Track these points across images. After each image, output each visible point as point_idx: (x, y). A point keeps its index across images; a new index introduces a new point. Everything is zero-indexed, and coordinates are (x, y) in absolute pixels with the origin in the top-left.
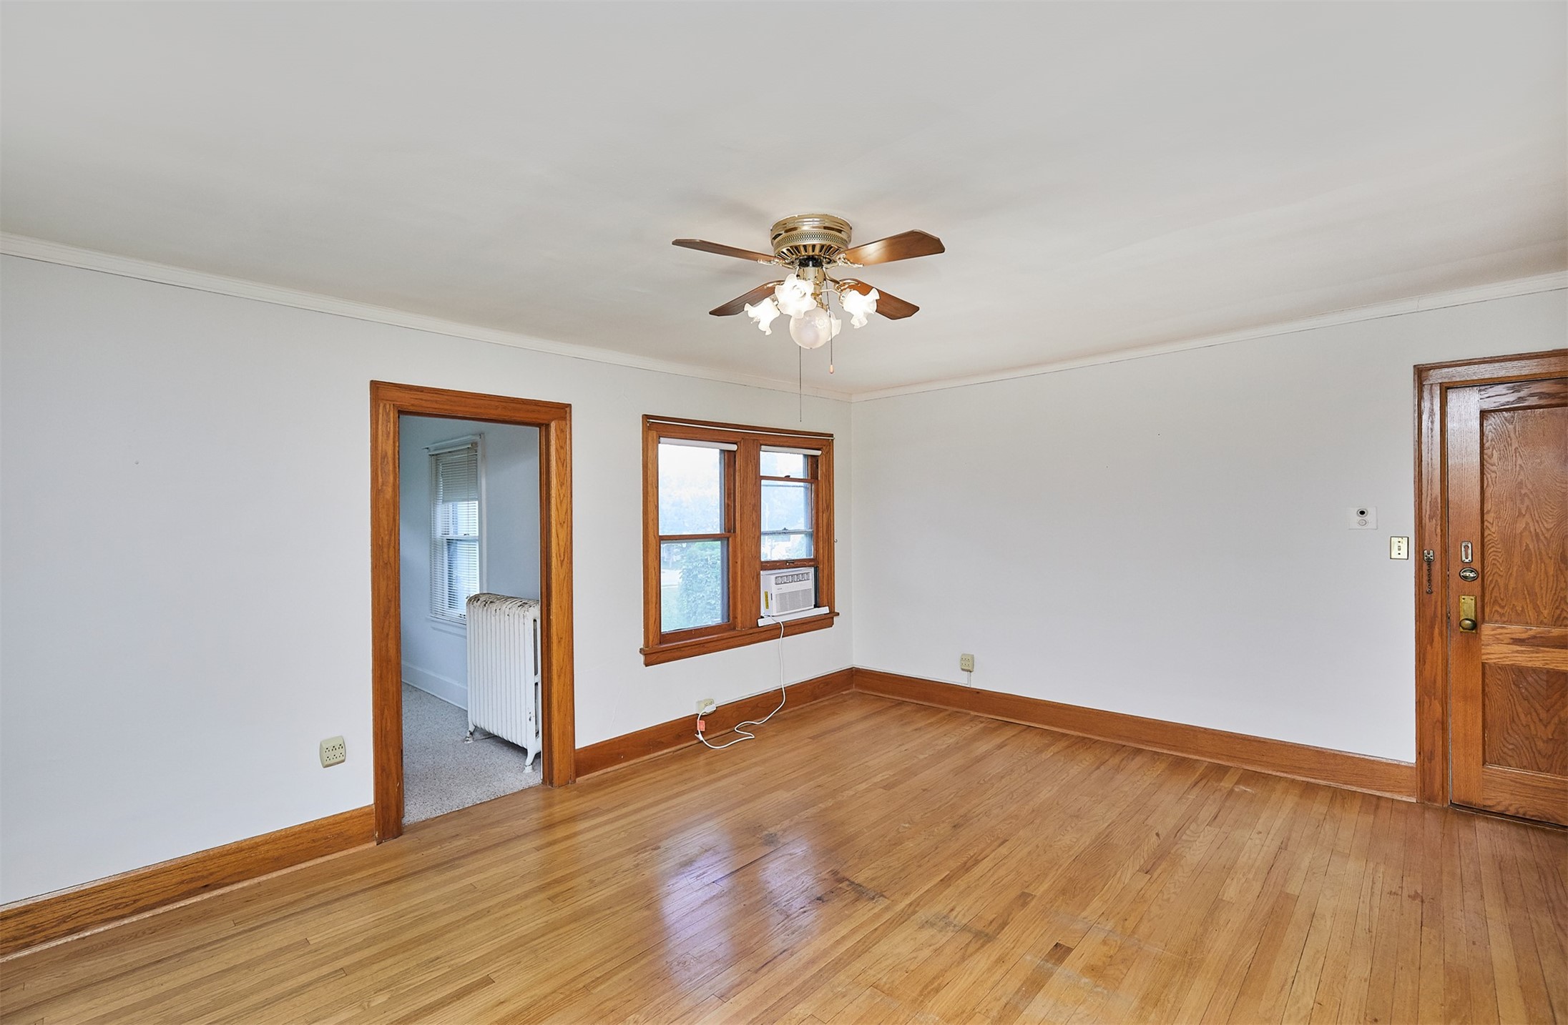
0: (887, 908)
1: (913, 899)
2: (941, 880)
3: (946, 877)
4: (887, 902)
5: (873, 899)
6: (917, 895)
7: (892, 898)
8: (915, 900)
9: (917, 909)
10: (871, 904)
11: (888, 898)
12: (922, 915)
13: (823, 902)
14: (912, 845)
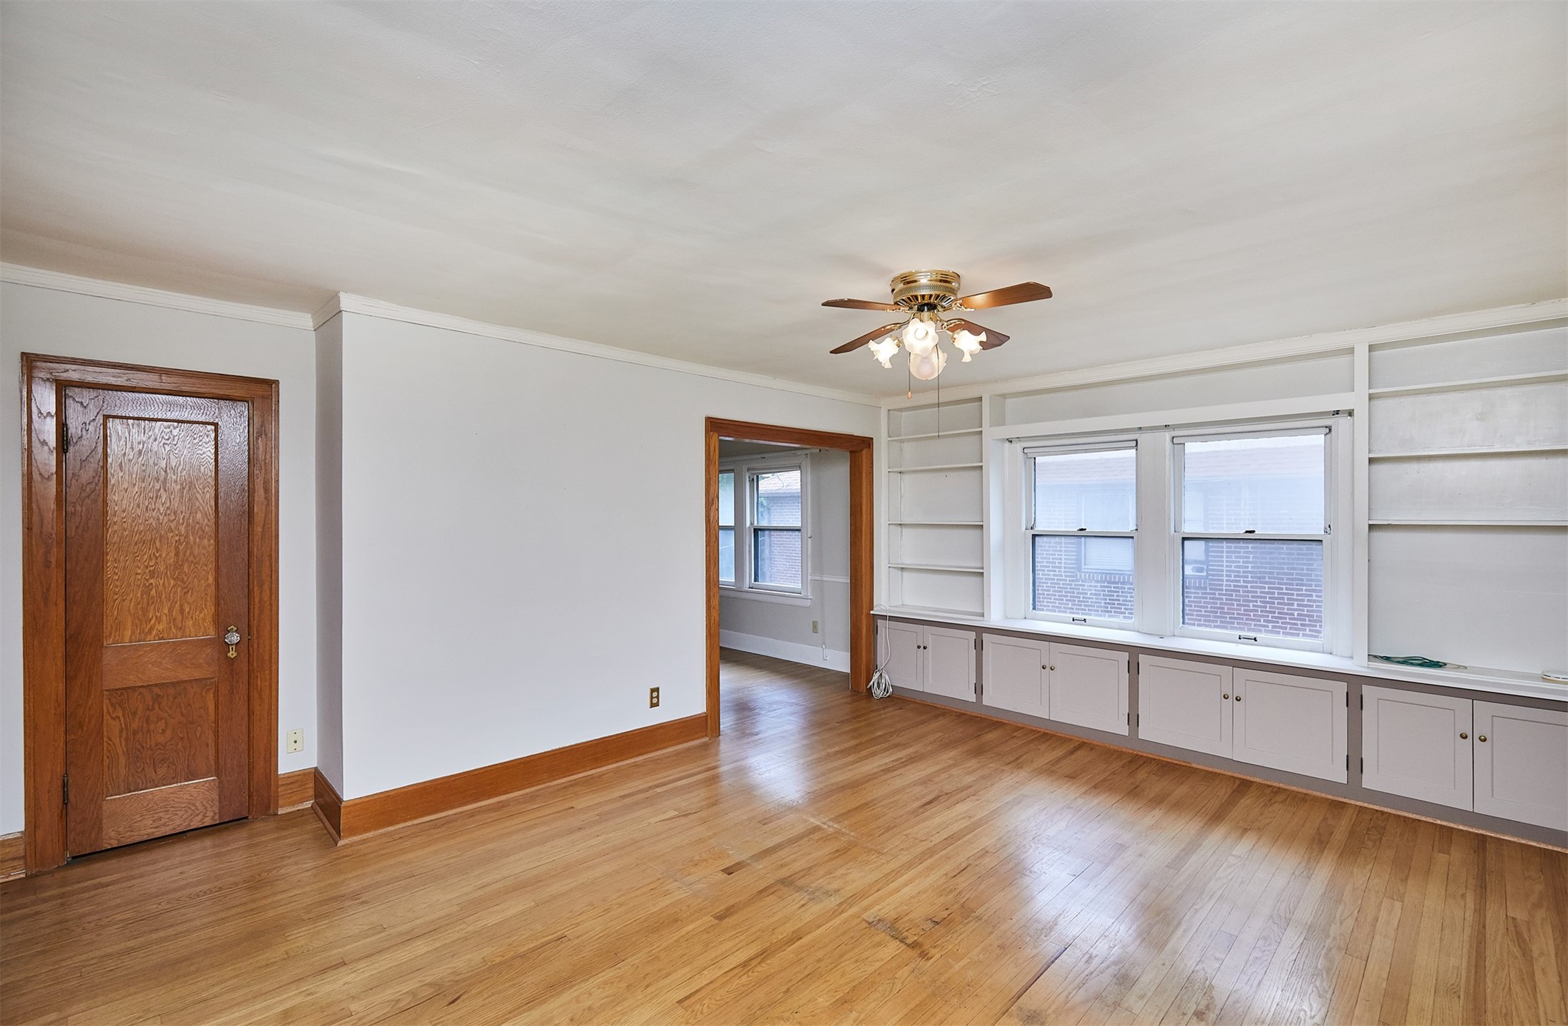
0: (866, 909)
1: (838, 918)
2: (801, 938)
3: (794, 943)
4: (865, 916)
5: (879, 920)
6: (833, 922)
7: (860, 920)
8: (836, 916)
9: (837, 908)
10: (881, 914)
11: (864, 920)
12: (833, 902)
13: (931, 919)
14: (820, 999)
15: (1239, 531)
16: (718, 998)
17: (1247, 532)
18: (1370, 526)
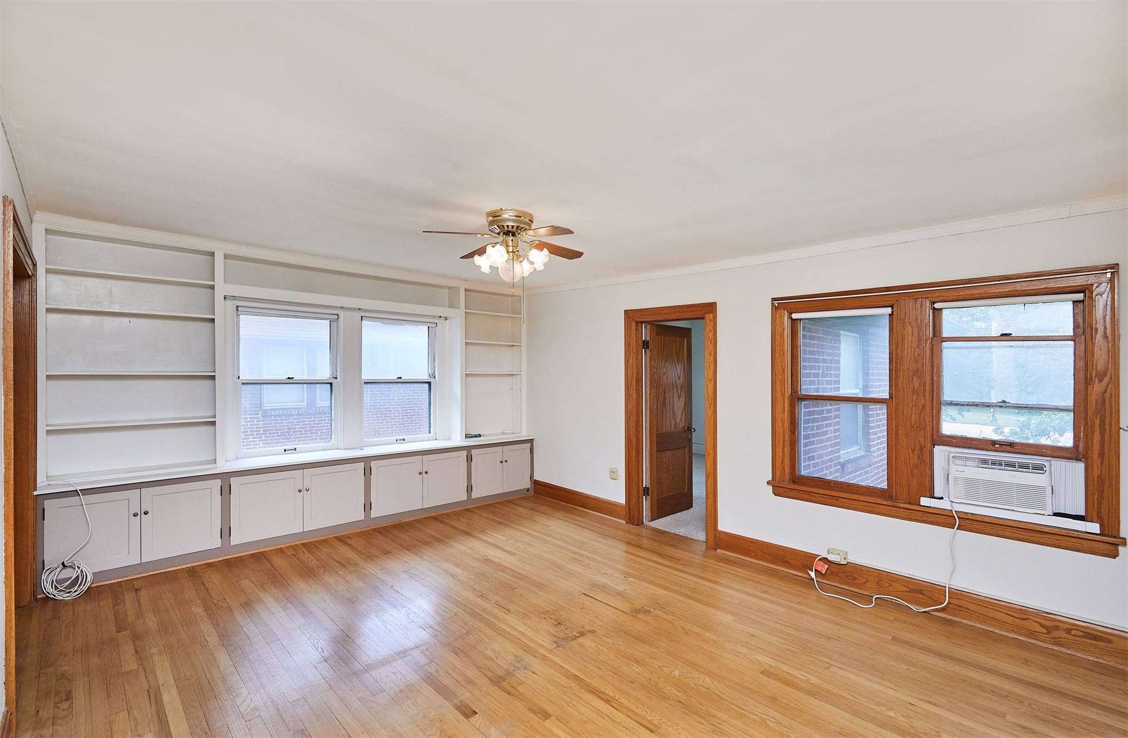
5: (555, 643)
7: (553, 650)
10: (549, 642)
12: (530, 659)
15: (393, 377)
16: (645, 712)
17: (398, 378)
18: (466, 374)
